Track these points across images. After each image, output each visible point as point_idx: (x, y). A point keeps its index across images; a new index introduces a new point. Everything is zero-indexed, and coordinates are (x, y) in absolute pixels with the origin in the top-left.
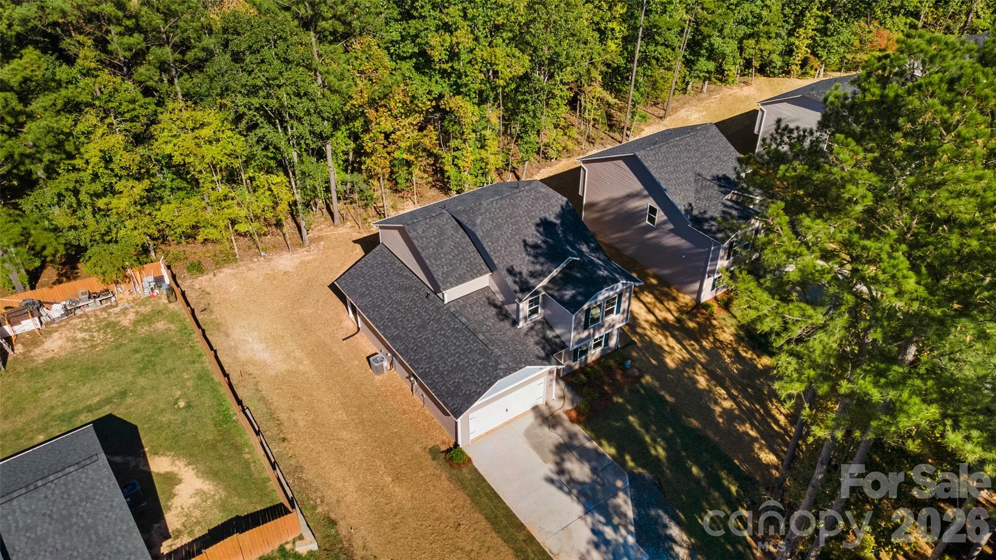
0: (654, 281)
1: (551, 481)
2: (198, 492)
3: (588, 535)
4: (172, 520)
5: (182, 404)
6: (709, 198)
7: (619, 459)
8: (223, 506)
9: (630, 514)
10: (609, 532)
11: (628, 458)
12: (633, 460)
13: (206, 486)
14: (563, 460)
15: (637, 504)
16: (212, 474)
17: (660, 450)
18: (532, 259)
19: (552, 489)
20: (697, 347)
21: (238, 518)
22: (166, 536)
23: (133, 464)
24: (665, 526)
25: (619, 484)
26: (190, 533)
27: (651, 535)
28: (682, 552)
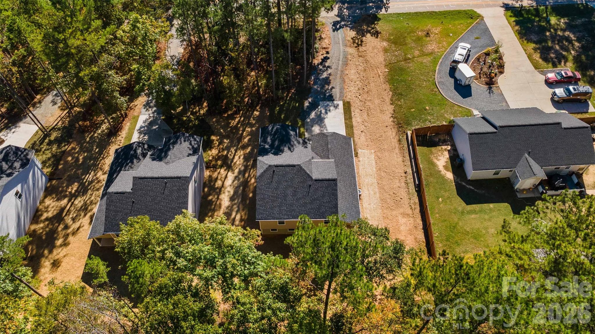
2: (439, 160)
3: (329, 114)
4: (447, 155)
5: (440, 200)
6: (181, 152)
7: (303, 126)
8: (431, 153)
9: (314, 113)
10: (323, 111)
11: (299, 125)
13: (435, 161)
15: (309, 114)
16: (434, 165)
18: (294, 146)
20: (230, 153)
21: (428, 147)
22: (449, 151)
23: (459, 180)
24: (307, 106)
25: (309, 120)
26: (442, 148)
27: (314, 106)
28: (310, 100)
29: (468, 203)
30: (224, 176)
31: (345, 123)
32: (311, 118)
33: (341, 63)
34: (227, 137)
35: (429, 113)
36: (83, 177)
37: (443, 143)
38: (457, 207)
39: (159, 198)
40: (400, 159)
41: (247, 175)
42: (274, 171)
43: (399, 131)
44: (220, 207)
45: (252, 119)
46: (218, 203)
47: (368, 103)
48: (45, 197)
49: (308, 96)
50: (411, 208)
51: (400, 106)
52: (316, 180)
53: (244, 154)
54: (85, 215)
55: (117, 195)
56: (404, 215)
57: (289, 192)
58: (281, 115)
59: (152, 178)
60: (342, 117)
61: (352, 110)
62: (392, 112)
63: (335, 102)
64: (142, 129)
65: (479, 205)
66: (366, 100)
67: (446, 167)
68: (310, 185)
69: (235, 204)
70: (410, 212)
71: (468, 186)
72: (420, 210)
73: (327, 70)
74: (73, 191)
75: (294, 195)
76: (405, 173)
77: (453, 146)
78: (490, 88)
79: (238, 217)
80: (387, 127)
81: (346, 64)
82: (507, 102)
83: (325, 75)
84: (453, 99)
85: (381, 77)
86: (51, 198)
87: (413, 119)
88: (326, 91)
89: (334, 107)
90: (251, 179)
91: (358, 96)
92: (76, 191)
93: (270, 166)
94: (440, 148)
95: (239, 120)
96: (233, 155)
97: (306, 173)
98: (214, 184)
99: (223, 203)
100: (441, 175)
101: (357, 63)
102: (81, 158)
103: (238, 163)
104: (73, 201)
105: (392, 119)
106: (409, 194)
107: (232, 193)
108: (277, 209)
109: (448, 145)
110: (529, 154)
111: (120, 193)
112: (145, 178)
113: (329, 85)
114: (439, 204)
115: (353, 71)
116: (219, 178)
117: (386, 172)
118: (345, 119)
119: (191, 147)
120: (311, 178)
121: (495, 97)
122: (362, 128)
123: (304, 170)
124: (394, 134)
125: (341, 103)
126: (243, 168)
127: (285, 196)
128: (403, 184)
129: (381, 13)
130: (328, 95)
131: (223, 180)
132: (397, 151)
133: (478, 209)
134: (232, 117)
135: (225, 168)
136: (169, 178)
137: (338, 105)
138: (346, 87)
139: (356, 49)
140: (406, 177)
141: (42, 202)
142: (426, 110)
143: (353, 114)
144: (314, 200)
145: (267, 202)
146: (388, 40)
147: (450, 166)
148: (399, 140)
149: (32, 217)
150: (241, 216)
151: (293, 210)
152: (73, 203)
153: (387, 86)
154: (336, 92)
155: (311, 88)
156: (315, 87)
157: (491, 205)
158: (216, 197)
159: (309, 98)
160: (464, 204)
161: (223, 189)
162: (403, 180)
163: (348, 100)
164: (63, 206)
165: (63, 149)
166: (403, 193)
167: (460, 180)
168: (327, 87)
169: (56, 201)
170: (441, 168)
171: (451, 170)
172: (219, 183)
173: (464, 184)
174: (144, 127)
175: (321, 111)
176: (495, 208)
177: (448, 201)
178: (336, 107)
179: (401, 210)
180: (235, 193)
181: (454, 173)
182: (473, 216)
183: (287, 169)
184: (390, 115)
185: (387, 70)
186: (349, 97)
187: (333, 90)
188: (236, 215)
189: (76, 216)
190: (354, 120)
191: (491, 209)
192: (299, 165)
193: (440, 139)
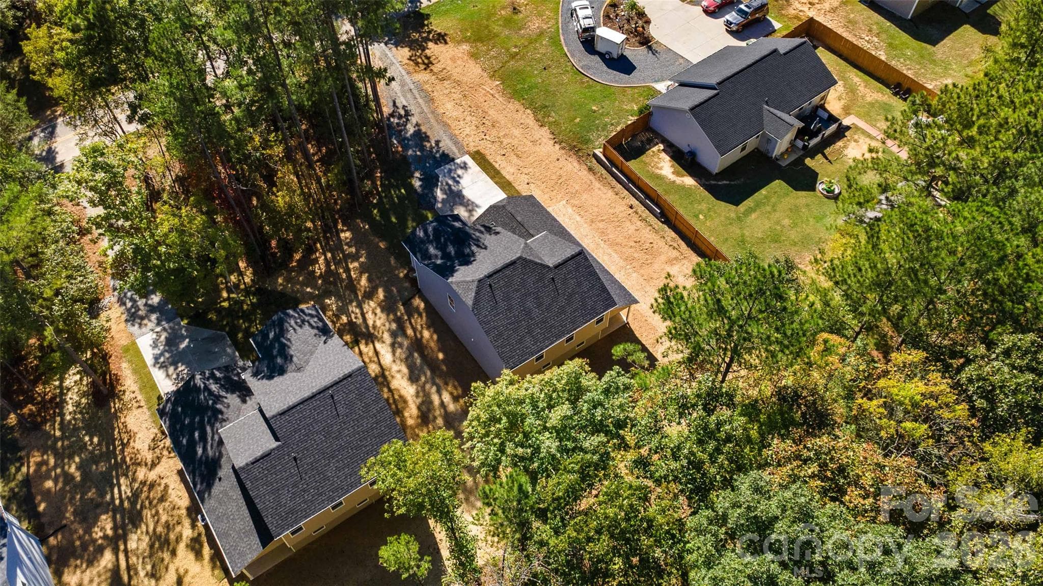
1: (477, 206)
2: (661, 169)
3: (461, 181)
4: (665, 157)
5: (701, 217)
6: (305, 342)
8: (645, 164)
9: (438, 191)
10: (451, 182)
13: (658, 171)
14: (468, 216)
15: (433, 196)
16: (660, 177)
21: (635, 159)
22: (664, 150)
23: (703, 180)
24: (421, 186)
25: (439, 205)
26: (653, 152)
27: (430, 181)
28: (417, 175)
29: (737, 203)
30: (371, 353)
31: (496, 183)
32: (440, 200)
33: (420, 101)
34: (327, 294)
35: (602, 115)
36: (108, 497)
37: (649, 144)
38: (728, 215)
39: (335, 428)
40: (610, 194)
41: (410, 332)
42: (490, 285)
43: (580, 157)
44: (405, 402)
45: (345, 247)
46: (396, 397)
47: (505, 141)
48: (58, 574)
49: (409, 170)
50: (674, 248)
51: (556, 123)
52: (556, 267)
53: (379, 305)
54: (174, 553)
56: (672, 261)
57: (530, 304)
58: (389, 219)
59: (303, 402)
60: (484, 176)
61: (491, 161)
62: (551, 136)
63: (458, 161)
64: (162, 359)
65: (750, 199)
66: (498, 138)
67: (677, 174)
68: (553, 279)
69: (425, 383)
70: (675, 253)
71: (720, 183)
72: (686, 244)
73: (408, 120)
74: (109, 532)
75: (539, 305)
76: (631, 207)
77: (664, 141)
78: (650, 48)
79: (446, 397)
80: (558, 160)
81: (430, 100)
82: (682, 58)
83: (411, 129)
84: (616, 82)
85: (497, 96)
86: (71, 569)
87: (588, 132)
88: (431, 151)
89: (462, 168)
90: (421, 333)
91: (484, 137)
92: (115, 528)
93: (480, 281)
94: (650, 152)
95: (326, 259)
96: (359, 315)
97: (536, 263)
98: (368, 374)
99: (403, 392)
100: (678, 186)
101: (447, 92)
103: (378, 323)
104: (122, 547)
105: (557, 146)
106: (657, 232)
107: (405, 370)
108: (528, 339)
109: (657, 144)
110: (767, 103)
111: (263, 457)
112: (291, 409)
113: (429, 141)
114: (704, 223)
115: (449, 106)
116: (367, 360)
117: (603, 221)
118: (492, 178)
120: (548, 267)
121: (663, 56)
122: (525, 179)
123: (531, 261)
124: (576, 164)
125: (467, 159)
126: (394, 326)
127: (528, 313)
128: (639, 223)
129: (423, 6)
130: (438, 155)
131: (376, 359)
132: (597, 184)
133: (752, 205)
134: (308, 260)
135: (363, 342)
136: (332, 386)
137: (465, 163)
138: (457, 132)
139: (428, 71)
140: (636, 213)
142: (595, 112)
143: (497, 166)
145: (509, 337)
146: (466, 40)
147: (681, 169)
148: (590, 169)
150: (451, 394)
151: (551, 327)
152: (126, 551)
153: (515, 105)
154: (447, 145)
155: (404, 158)
156: (410, 152)
157: (763, 191)
158: (386, 390)
159: (413, 173)
160: (733, 207)
161: (387, 373)
162: (635, 219)
163: (475, 149)
164: (110, 566)
165: (19, 477)
166: (647, 235)
167: (707, 181)
168: (428, 145)
169: (88, 567)
170: (672, 177)
171: (685, 173)
172: (373, 369)
173: (713, 182)
174: (162, 354)
175: (447, 184)
176: (768, 192)
177: (712, 213)
178: (465, 167)
179: (663, 258)
180: (411, 368)
181: (692, 174)
182: (753, 216)
183: (507, 272)
184: (552, 142)
185: (498, 83)
186: (472, 144)
187: (441, 145)
188: (440, 396)
189: (153, 567)
190: (504, 173)
191: (766, 197)
192: (520, 258)
193: (642, 142)
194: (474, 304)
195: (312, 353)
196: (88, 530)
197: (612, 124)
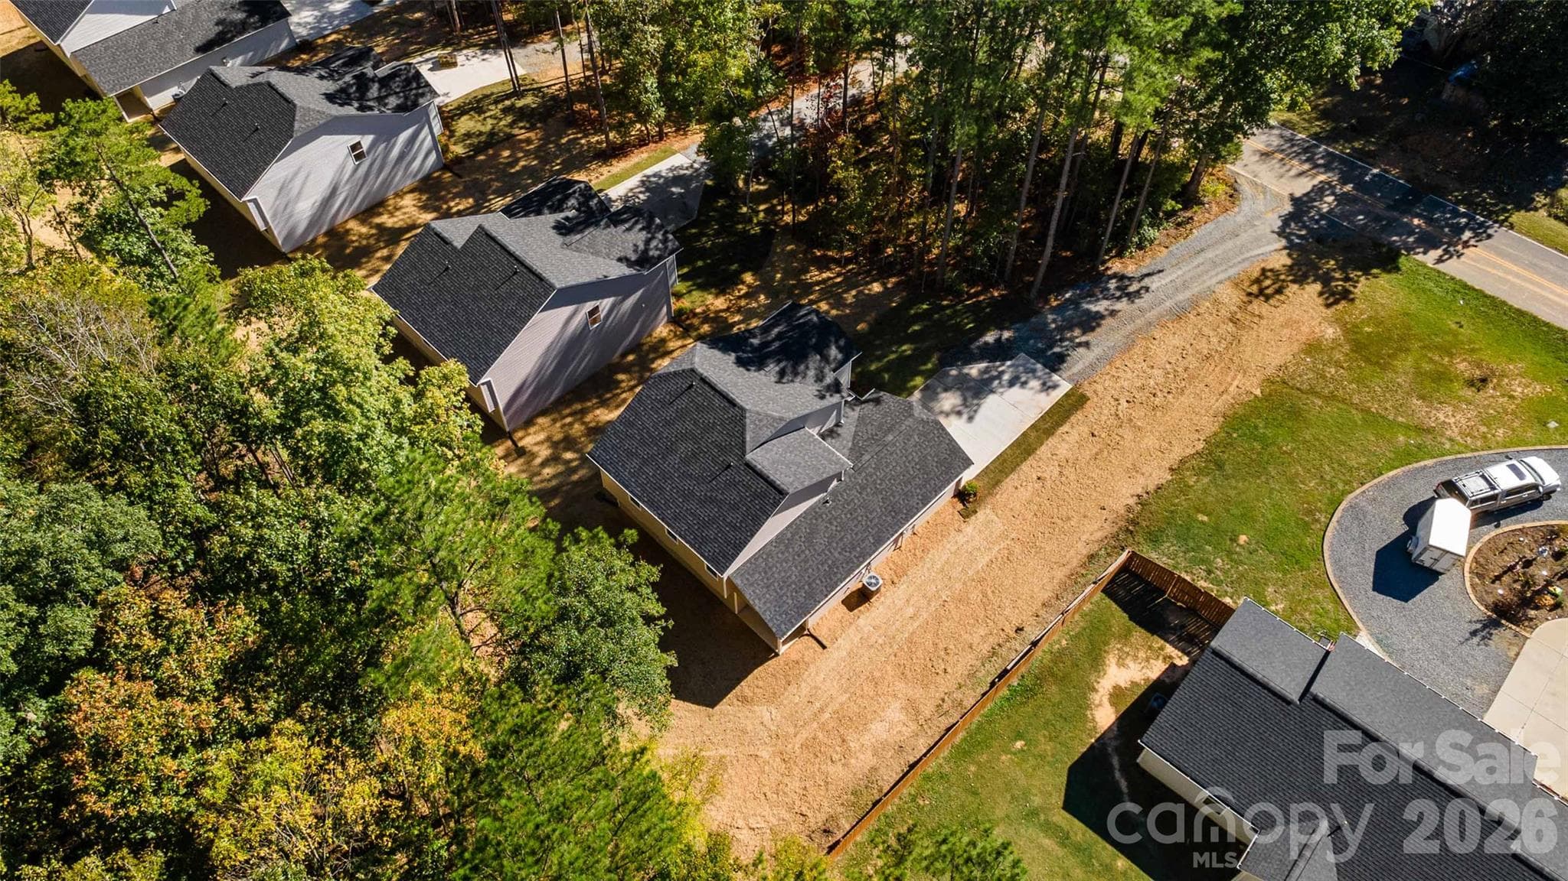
0: (631, 358)
2: (1121, 663)
3: (1016, 389)
4: (1156, 670)
5: (1019, 744)
6: (612, 245)
7: (928, 375)
8: (1125, 637)
9: (983, 365)
10: (1008, 377)
11: (923, 368)
12: (925, 364)
13: (1111, 660)
14: (942, 412)
15: (969, 362)
16: (1096, 662)
17: (904, 347)
18: (799, 378)
19: (978, 418)
21: (1131, 618)
22: (1173, 666)
23: (1114, 743)
24: (986, 343)
25: (954, 373)
26: (1162, 648)
27: (1000, 352)
28: (1006, 335)
29: (1068, 806)
31: (1024, 435)
32: (966, 371)
33: (1168, 304)
34: (773, 294)
35: (1229, 553)
37: (1180, 639)
38: (1034, 791)
39: (484, 292)
40: (1045, 595)
42: (691, 386)
43: (1115, 536)
45: (854, 292)
47: (1126, 432)
48: (412, 191)
49: (1012, 323)
50: (939, 706)
51: (1184, 489)
52: (748, 465)
55: (435, 238)
56: (912, 707)
57: (684, 448)
58: (914, 323)
59: (504, 248)
60: (1033, 416)
61: (1073, 419)
62: (1151, 488)
63: (1055, 377)
64: (653, 179)
65: (1091, 834)
66: (1131, 420)
67: (1117, 694)
68: (729, 466)
70: (927, 710)
71: (1117, 774)
73: (1119, 298)
74: (455, 210)
75: (686, 461)
76: (1019, 630)
77: (1198, 665)
78: (1491, 624)
80: (1103, 508)
81: (1179, 315)
82: (1495, 692)
83: (1101, 306)
84: (1340, 568)
85: (1225, 396)
86: (418, 197)
88: (1062, 340)
89: (1044, 384)
91: (1123, 402)
92: (459, 209)
93: (693, 370)
94: (1157, 642)
95: (830, 278)
97: (743, 434)
98: (653, 361)
100: (1086, 698)
101: (1206, 331)
102: (522, 163)
105: (1132, 501)
106: (972, 675)
108: (635, 463)
109: (1188, 654)
111: (443, 239)
112: (493, 239)
113: (1084, 333)
114: (1007, 751)
115: (1177, 341)
117: (985, 595)
118: (1033, 427)
119: (641, 247)
120: (744, 453)
121: (1476, 651)
122: (1051, 471)
123: (744, 426)
124: (1099, 535)
125: (1065, 387)
127: (670, 450)
128: (985, 649)
129: (1420, 257)
130: (1057, 350)
132: (1060, 574)
133: (1079, 838)
134: (823, 264)
136: (527, 267)
137: (1055, 387)
138: (1118, 363)
139: (1246, 299)
140: (1008, 639)
141: (399, 195)
142: (1234, 540)
143: (1065, 428)
144: (712, 500)
145: (632, 437)
146: (1351, 331)
147: (1129, 701)
148: (1092, 557)
149: (363, 207)
151: (661, 488)
153: (1210, 426)
154: (1080, 360)
155: (1037, 312)
156: (1050, 317)
157: (1123, 864)
158: (632, 383)
159: (1008, 329)
160: (1058, 799)
162: (992, 641)
163: (1088, 394)
164: (419, 221)
165: (516, 131)
166: (961, 665)
167: (1116, 749)
168: (1077, 332)
169: (419, 206)
170: (1105, 685)
171: (1123, 709)
173: (1115, 761)
174: (661, 177)
175: (1003, 372)
176: (1124, 874)
177: (1032, 762)
178: (1047, 387)
179: (917, 693)
181: (1123, 719)
182: (1049, 843)
183: (717, 401)
184: (1140, 491)
185: (1258, 392)
186: (1099, 388)
187: (1081, 350)
190: (1052, 441)
191: (1108, 868)
192: (742, 409)
193: (1183, 627)
194: (659, 376)
195: (597, 253)
196: (456, 196)
197: (1209, 572)
